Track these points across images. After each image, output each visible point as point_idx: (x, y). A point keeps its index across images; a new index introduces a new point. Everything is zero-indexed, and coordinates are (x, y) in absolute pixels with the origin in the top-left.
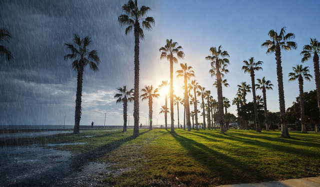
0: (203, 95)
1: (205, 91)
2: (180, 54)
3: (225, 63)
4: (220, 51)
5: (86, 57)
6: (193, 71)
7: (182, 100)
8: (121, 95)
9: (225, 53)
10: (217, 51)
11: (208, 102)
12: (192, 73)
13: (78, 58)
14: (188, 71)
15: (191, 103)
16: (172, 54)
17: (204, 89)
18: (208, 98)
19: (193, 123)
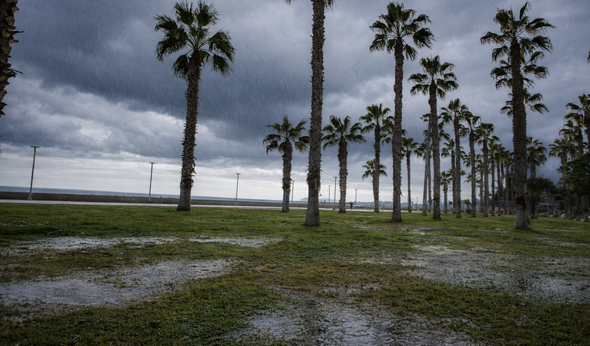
0: (472, 135)
1: (478, 124)
2: (423, 37)
3: (537, 49)
4: (523, 20)
5: (206, 47)
6: (451, 75)
7: (418, 146)
8: (279, 136)
9: (539, 23)
10: (517, 19)
11: (485, 150)
12: (451, 79)
13: (187, 50)
14: (439, 76)
15: (445, 154)
16: (400, 38)
17: (476, 119)
18: (485, 142)
19: (446, 199)
